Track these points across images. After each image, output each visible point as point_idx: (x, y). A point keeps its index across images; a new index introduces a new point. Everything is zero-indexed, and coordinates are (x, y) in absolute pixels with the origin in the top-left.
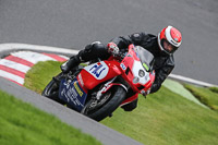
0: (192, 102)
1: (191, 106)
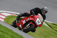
0: (48, 27)
1: (47, 28)
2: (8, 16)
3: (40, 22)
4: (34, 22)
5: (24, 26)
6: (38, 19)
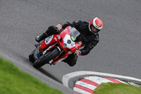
2: (103, 84)
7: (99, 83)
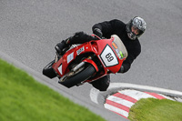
2: (142, 100)
3: (115, 59)
4: (97, 60)
5: (68, 68)
6: (108, 50)
7: (137, 98)
